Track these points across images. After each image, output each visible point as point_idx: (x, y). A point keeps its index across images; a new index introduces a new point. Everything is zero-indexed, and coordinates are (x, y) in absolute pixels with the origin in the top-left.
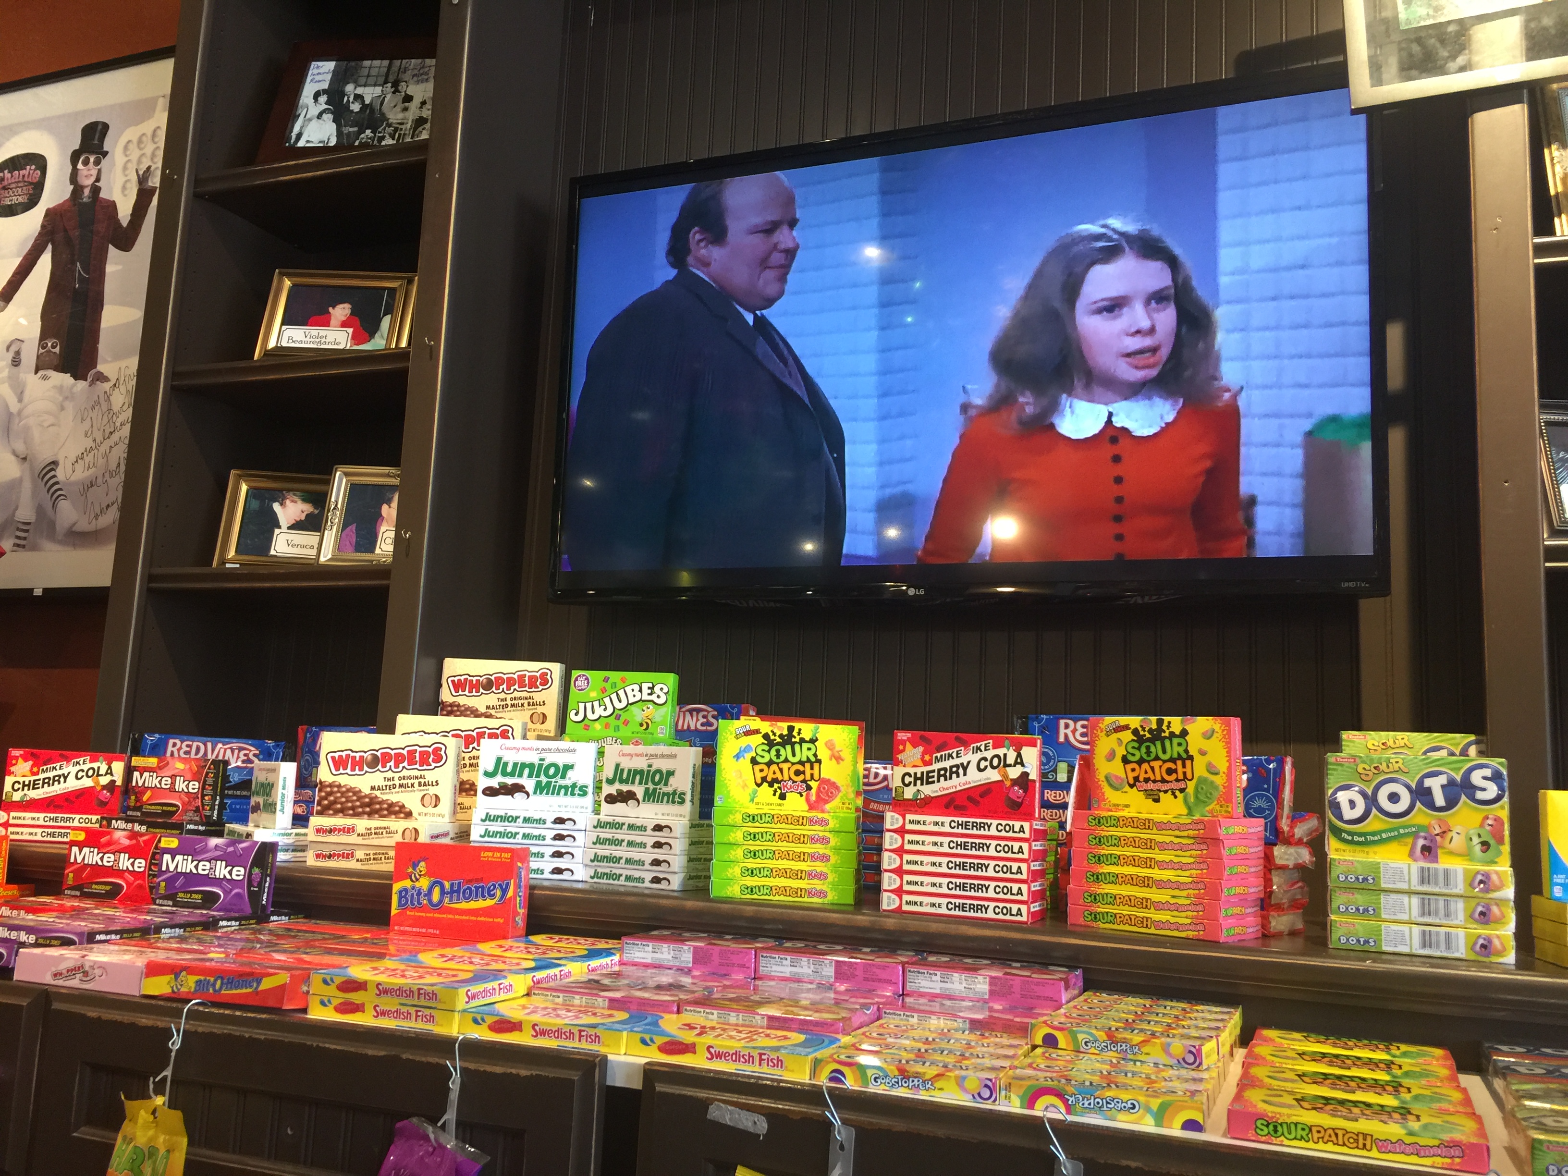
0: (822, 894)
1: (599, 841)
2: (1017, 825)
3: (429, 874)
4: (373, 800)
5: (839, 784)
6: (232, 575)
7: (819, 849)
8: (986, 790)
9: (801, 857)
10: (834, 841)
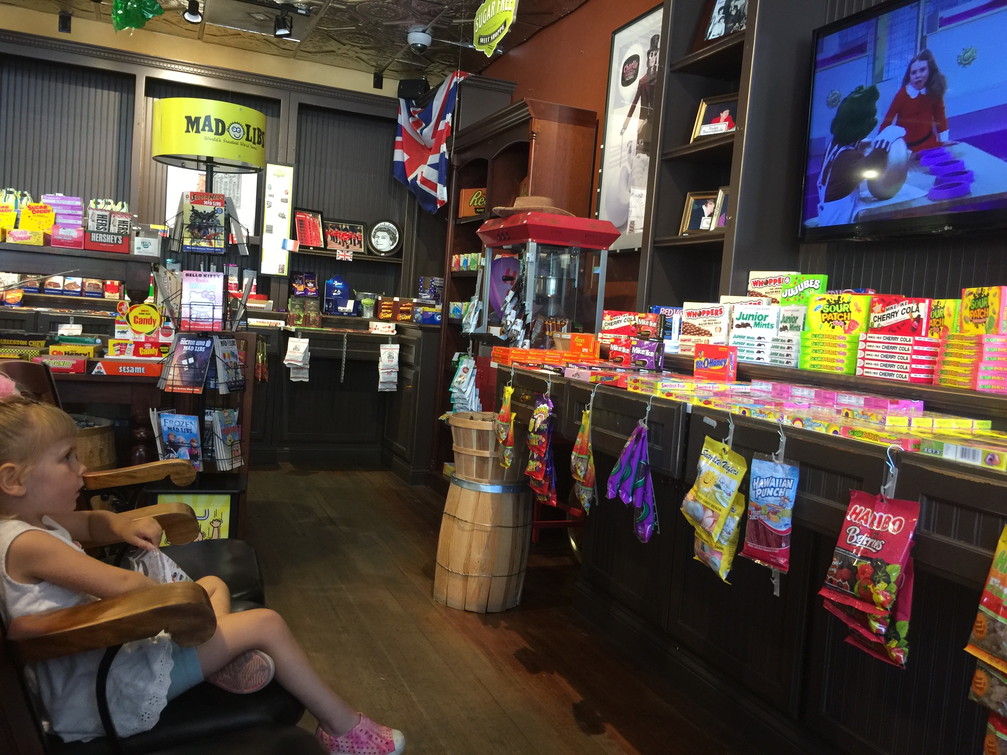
0: (841, 369)
1: (773, 347)
2: (908, 338)
3: (704, 356)
4: (699, 329)
5: (859, 322)
6: (685, 239)
7: (842, 350)
8: (905, 323)
9: (834, 353)
10: (848, 346)
